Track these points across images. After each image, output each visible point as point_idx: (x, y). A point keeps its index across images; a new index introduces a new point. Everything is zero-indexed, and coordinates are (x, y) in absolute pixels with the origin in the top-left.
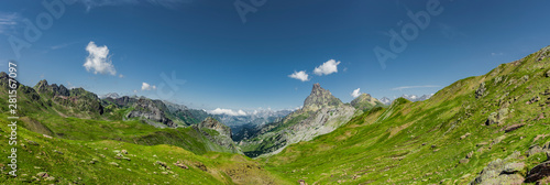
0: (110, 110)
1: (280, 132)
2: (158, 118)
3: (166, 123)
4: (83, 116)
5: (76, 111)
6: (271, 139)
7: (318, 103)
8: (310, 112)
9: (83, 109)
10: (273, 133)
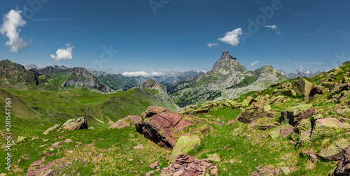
0: (44, 81)
1: (197, 88)
2: (92, 84)
3: (100, 89)
4: (20, 87)
5: (12, 83)
6: (190, 93)
7: (226, 68)
8: (220, 75)
9: (19, 81)
10: (190, 89)
